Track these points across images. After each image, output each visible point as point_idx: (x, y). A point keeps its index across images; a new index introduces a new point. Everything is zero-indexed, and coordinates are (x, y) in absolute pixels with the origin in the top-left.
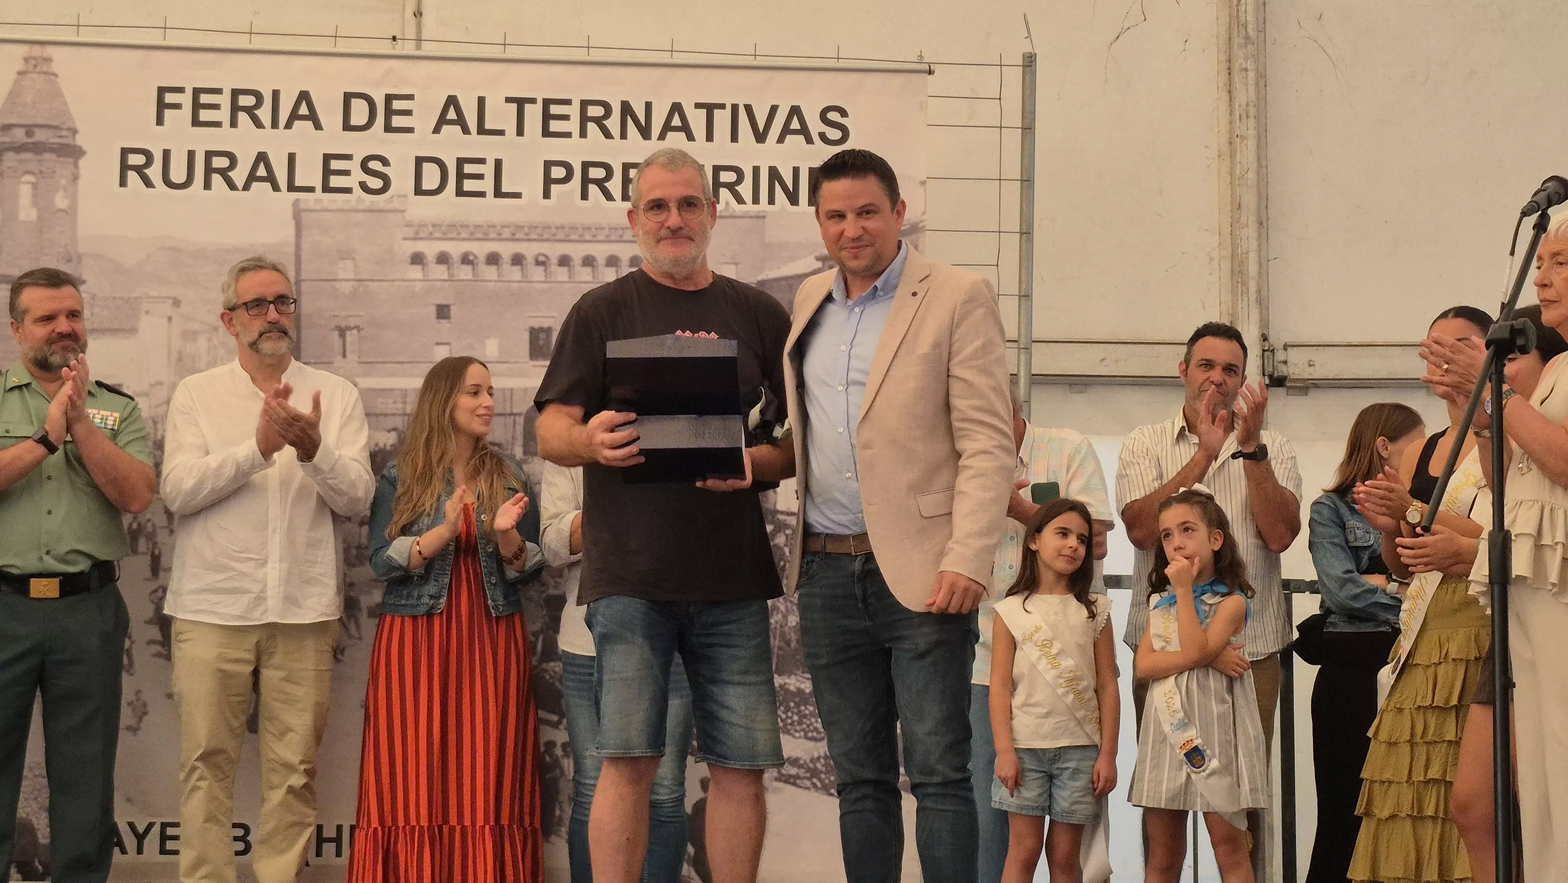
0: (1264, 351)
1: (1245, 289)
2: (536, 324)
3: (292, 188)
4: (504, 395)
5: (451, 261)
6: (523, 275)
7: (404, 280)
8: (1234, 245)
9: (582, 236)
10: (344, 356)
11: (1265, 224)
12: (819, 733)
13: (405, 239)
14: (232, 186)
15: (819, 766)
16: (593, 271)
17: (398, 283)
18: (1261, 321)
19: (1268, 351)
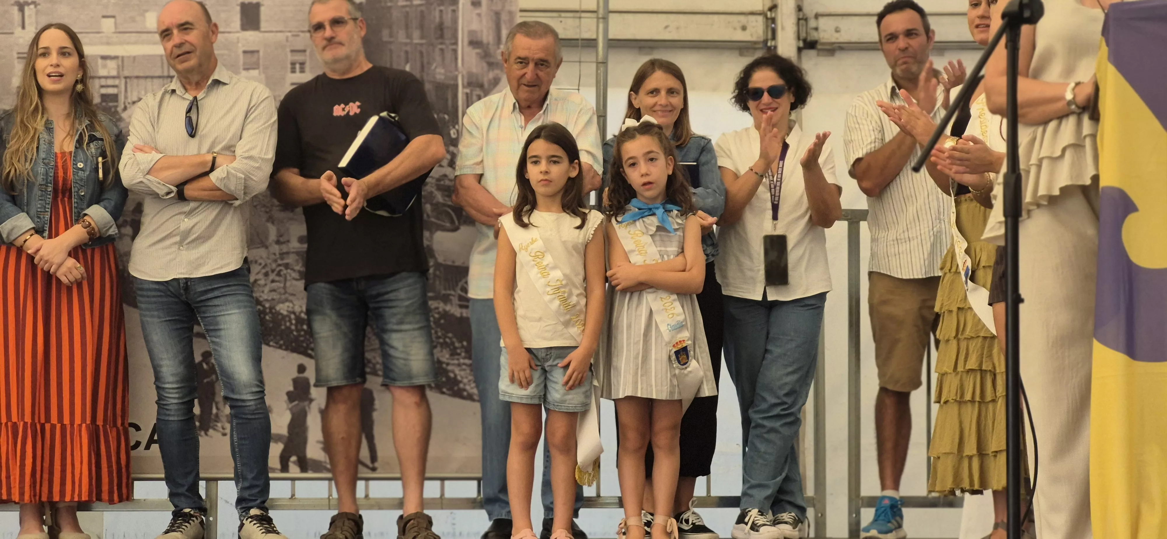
0: (799, 19)
4: (162, 60)
10: (23, 27)
19: (802, 19)
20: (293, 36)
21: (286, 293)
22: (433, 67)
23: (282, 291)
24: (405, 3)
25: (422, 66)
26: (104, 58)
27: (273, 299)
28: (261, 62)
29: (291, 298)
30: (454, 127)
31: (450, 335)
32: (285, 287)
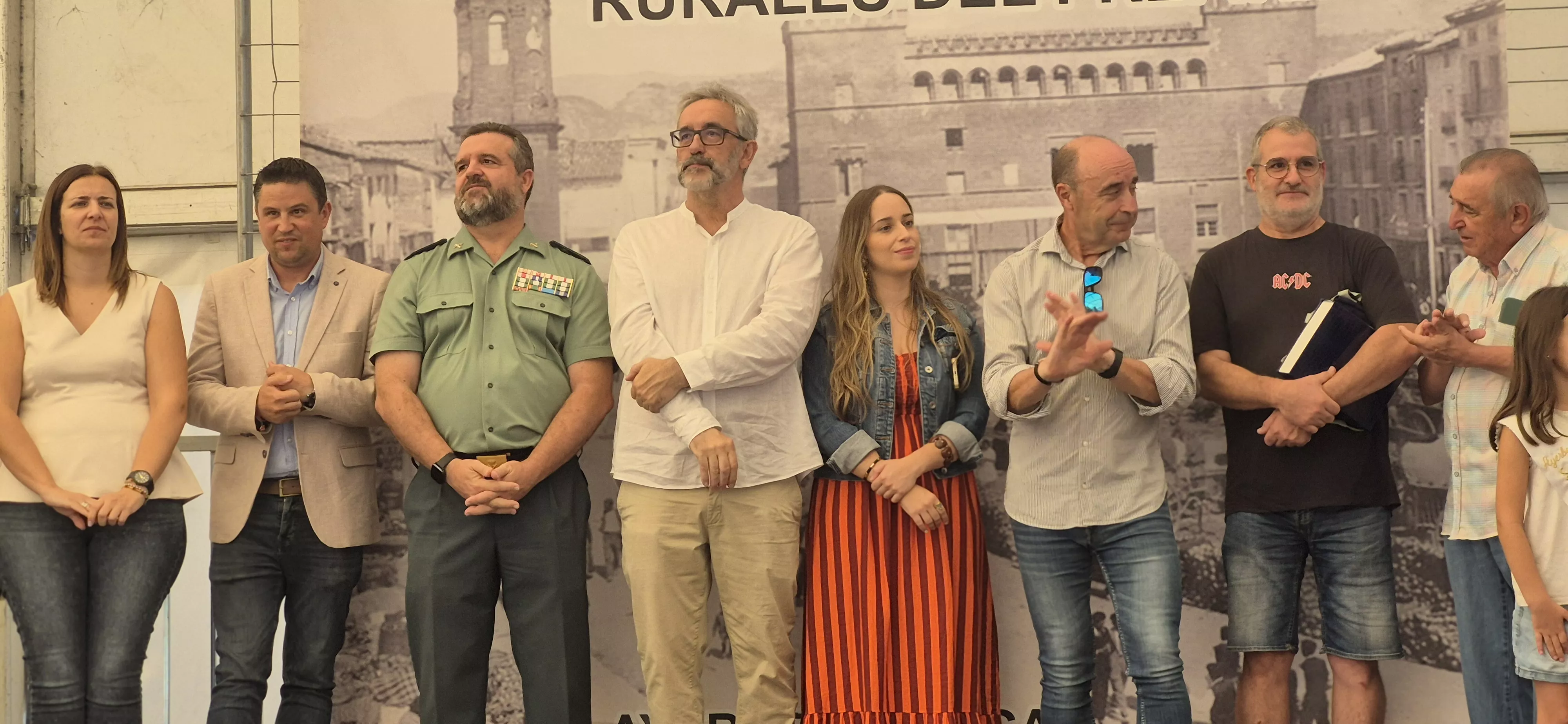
2: (1058, 144)
3: (780, 9)
4: (1027, 226)
5: (959, 79)
6: (1041, 92)
7: (908, 105)
9: (1105, 43)
10: (847, 193)
12: (1406, 592)
13: (907, 58)
14: (715, 12)
15: (1408, 630)
16: (1120, 82)
17: (903, 108)
20: (1198, 186)
21: (1201, 531)
22: (1392, 220)
23: (1197, 529)
24: (1349, 135)
25: (1377, 219)
26: (951, 227)
27: (1184, 541)
28: (1157, 222)
29: (1208, 538)
30: (1425, 300)
31: (1431, 583)
32: (1200, 524)
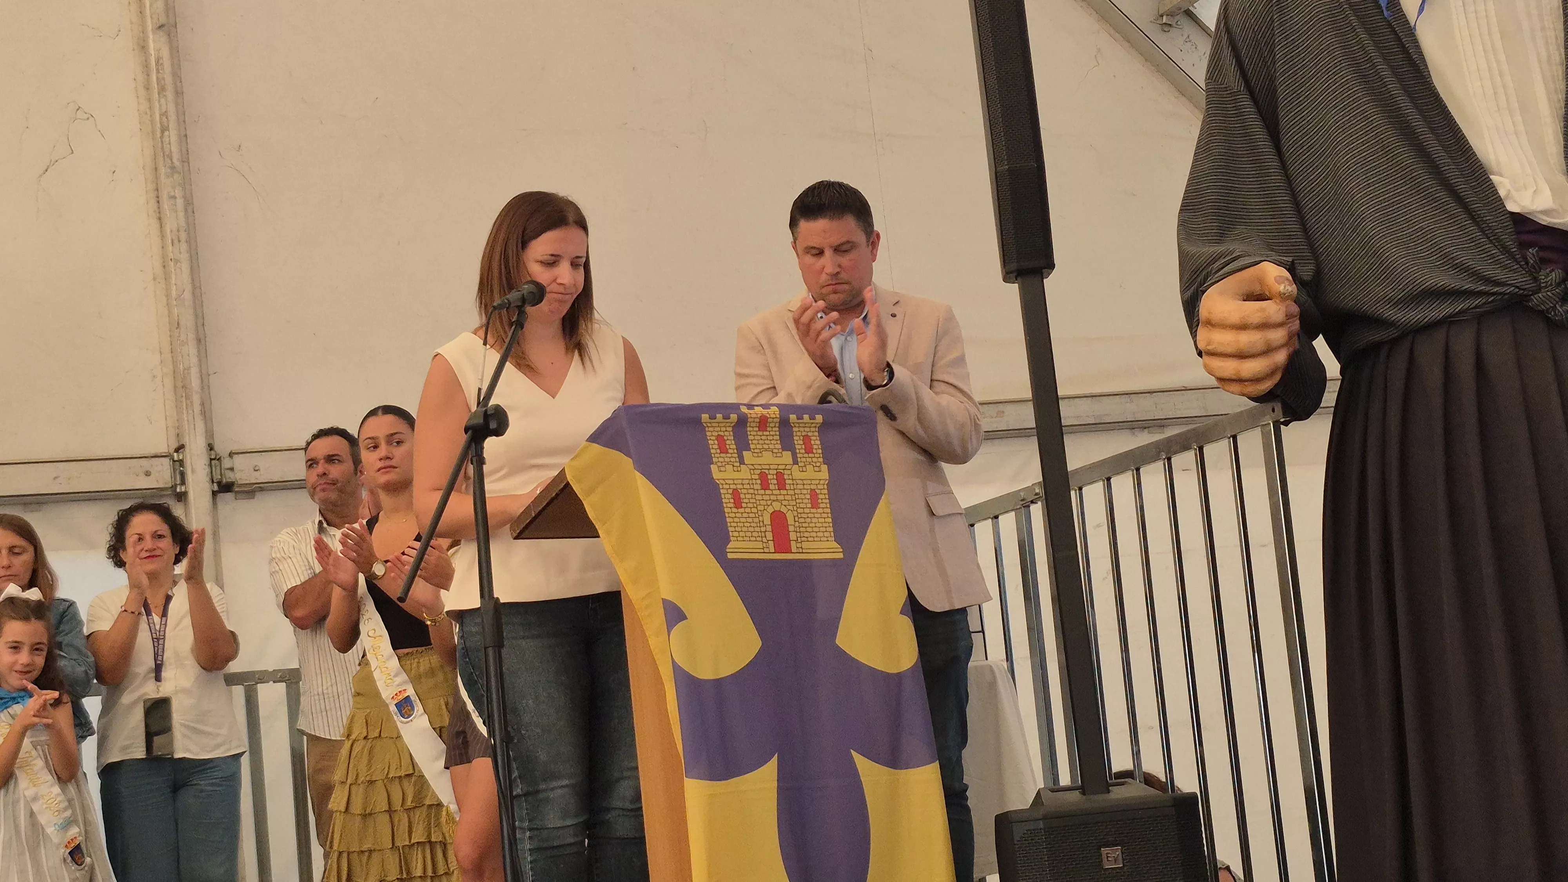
0: (211, 459)
1: (188, 402)
8: (175, 363)
11: (203, 342)
18: (206, 431)
19: (214, 459)
